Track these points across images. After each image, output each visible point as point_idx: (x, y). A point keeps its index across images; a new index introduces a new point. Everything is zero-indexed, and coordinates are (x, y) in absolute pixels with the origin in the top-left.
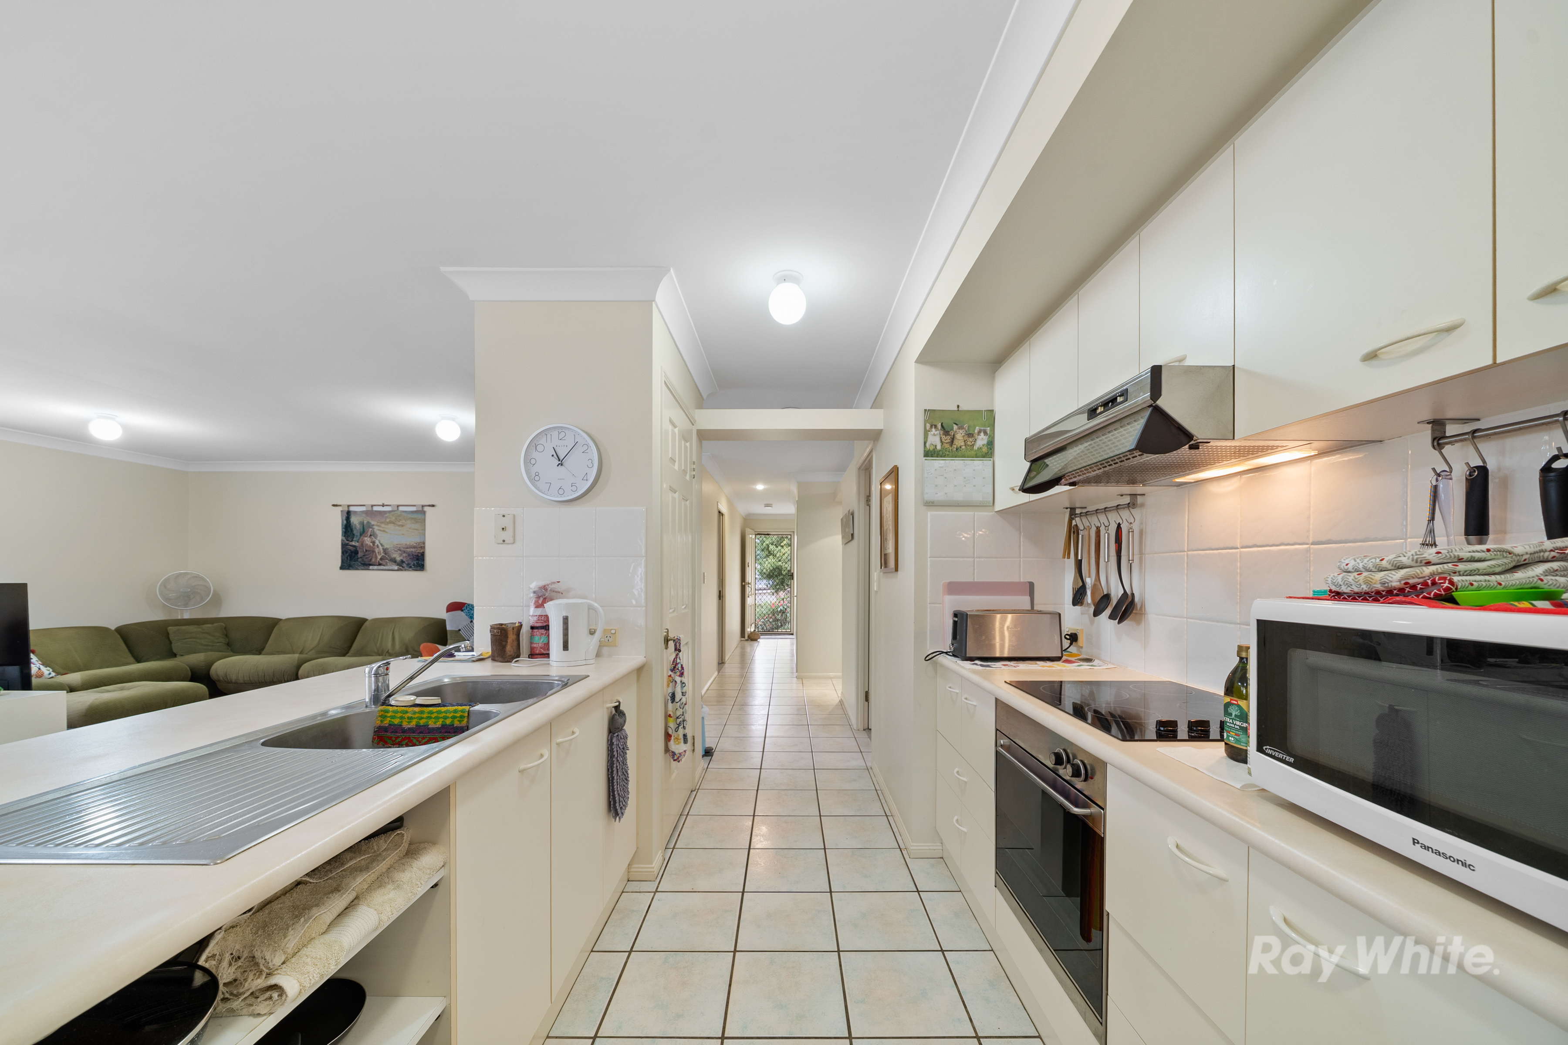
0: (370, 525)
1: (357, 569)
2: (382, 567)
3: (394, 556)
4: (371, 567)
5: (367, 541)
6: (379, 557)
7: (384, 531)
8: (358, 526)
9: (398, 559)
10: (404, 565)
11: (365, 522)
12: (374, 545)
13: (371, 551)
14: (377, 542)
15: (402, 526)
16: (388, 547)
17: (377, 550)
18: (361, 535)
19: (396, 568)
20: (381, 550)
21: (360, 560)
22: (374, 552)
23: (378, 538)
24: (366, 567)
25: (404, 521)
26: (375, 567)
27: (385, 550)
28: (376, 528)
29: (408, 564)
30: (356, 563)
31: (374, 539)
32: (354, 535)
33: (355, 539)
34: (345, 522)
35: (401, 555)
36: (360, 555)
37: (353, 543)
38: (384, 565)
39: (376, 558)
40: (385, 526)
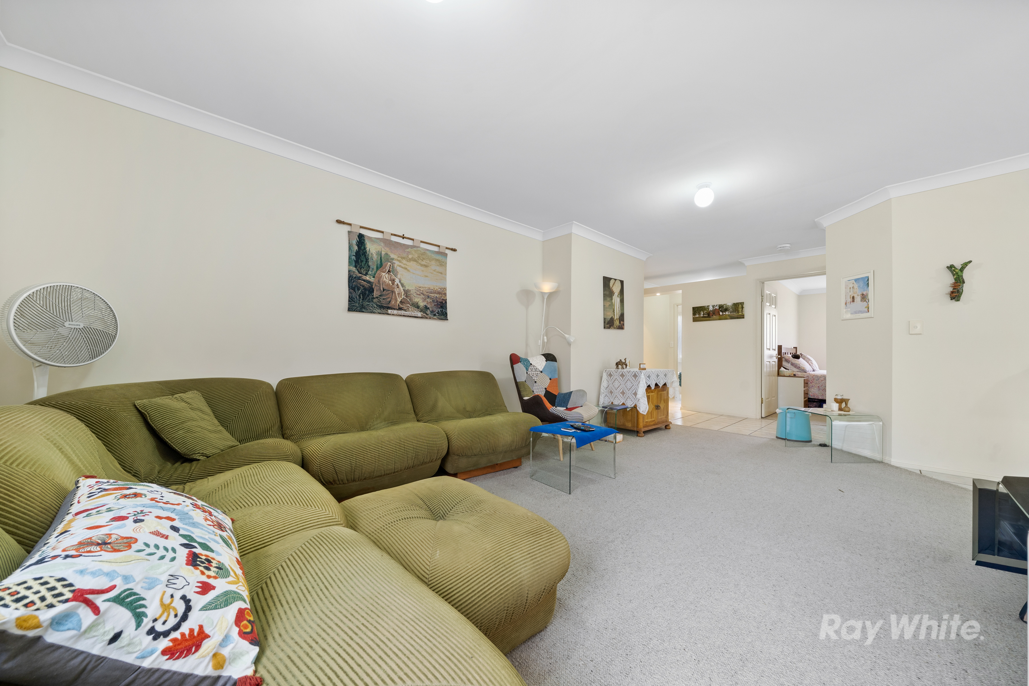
0: (390, 260)
1: (372, 312)
2: (402, 312)
3: (416, 300)
4: (390, 311)
5: (385, 277)
6: (399, 300)
7: (406, 269)
8: (375, 257)
9: (422, 304)
10: (428, 312)
11: (383, 253)
12: (393, 284)
13: (389, 291)
14: (397, 281)
15: (426, 266)
16: (410, 288)
17: (397, 291)
18: (377, 268)
19: (419, 314)
20: (402, 291)
21: (374, 300)
22: (393, 292)
23: (399, 276)
24: (384, 311)
25: (428, 262)
26: (395, 312)
27: (407, 292)
28: (397, 263)
29: (432, 312)
30: (370, 304)
31: (393, 277)
32: (369, 267)
33: (370, 272)
34: (356, 248)
35: (424, 300)
36: (376, 294)
37: (367, 278)
38: (405, 310)
39: (396, 300)
40: (408, 263)
